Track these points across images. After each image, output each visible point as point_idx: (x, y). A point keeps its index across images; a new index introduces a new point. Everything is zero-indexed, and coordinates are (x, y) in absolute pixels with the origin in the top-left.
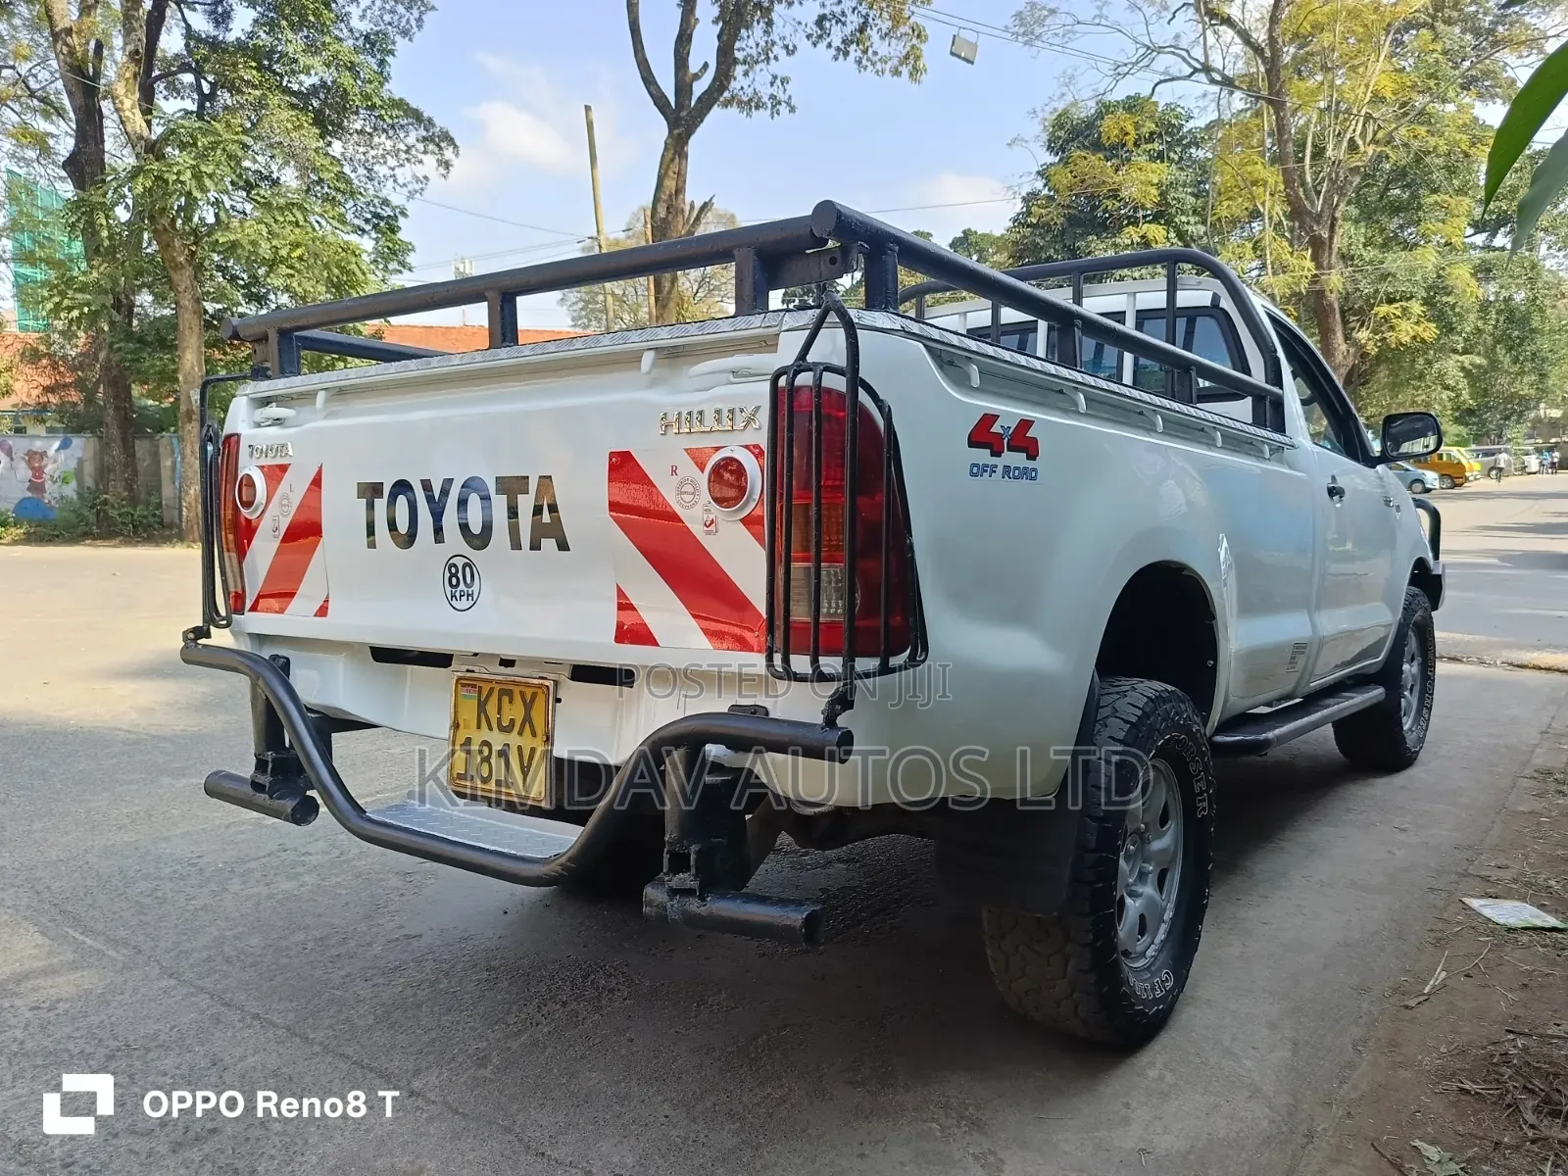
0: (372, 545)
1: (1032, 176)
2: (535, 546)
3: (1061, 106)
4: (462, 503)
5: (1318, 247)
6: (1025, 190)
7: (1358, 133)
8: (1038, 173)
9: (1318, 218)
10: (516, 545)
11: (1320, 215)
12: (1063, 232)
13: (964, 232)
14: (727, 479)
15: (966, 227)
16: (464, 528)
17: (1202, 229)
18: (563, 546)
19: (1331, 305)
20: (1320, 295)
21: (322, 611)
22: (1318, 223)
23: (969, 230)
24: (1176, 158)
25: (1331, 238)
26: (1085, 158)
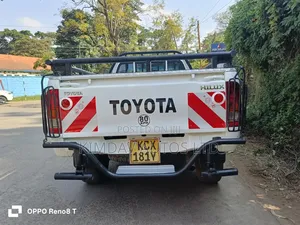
0: (115, 113)
1: (60, 22)
2: (167, 111)
3: (64, 9)
4: (146, 104)
6: (59, 25)
10: (161, 111)
12: (68, 35)
14: (218, 98)
16: (146, 109)
17: (95, 37)
18: (175, 111)
20: (116, 52)
21: (96, 130)
22: (115, 38)
24: (89, 23)
25: (117, 41)
26: (72, 20)
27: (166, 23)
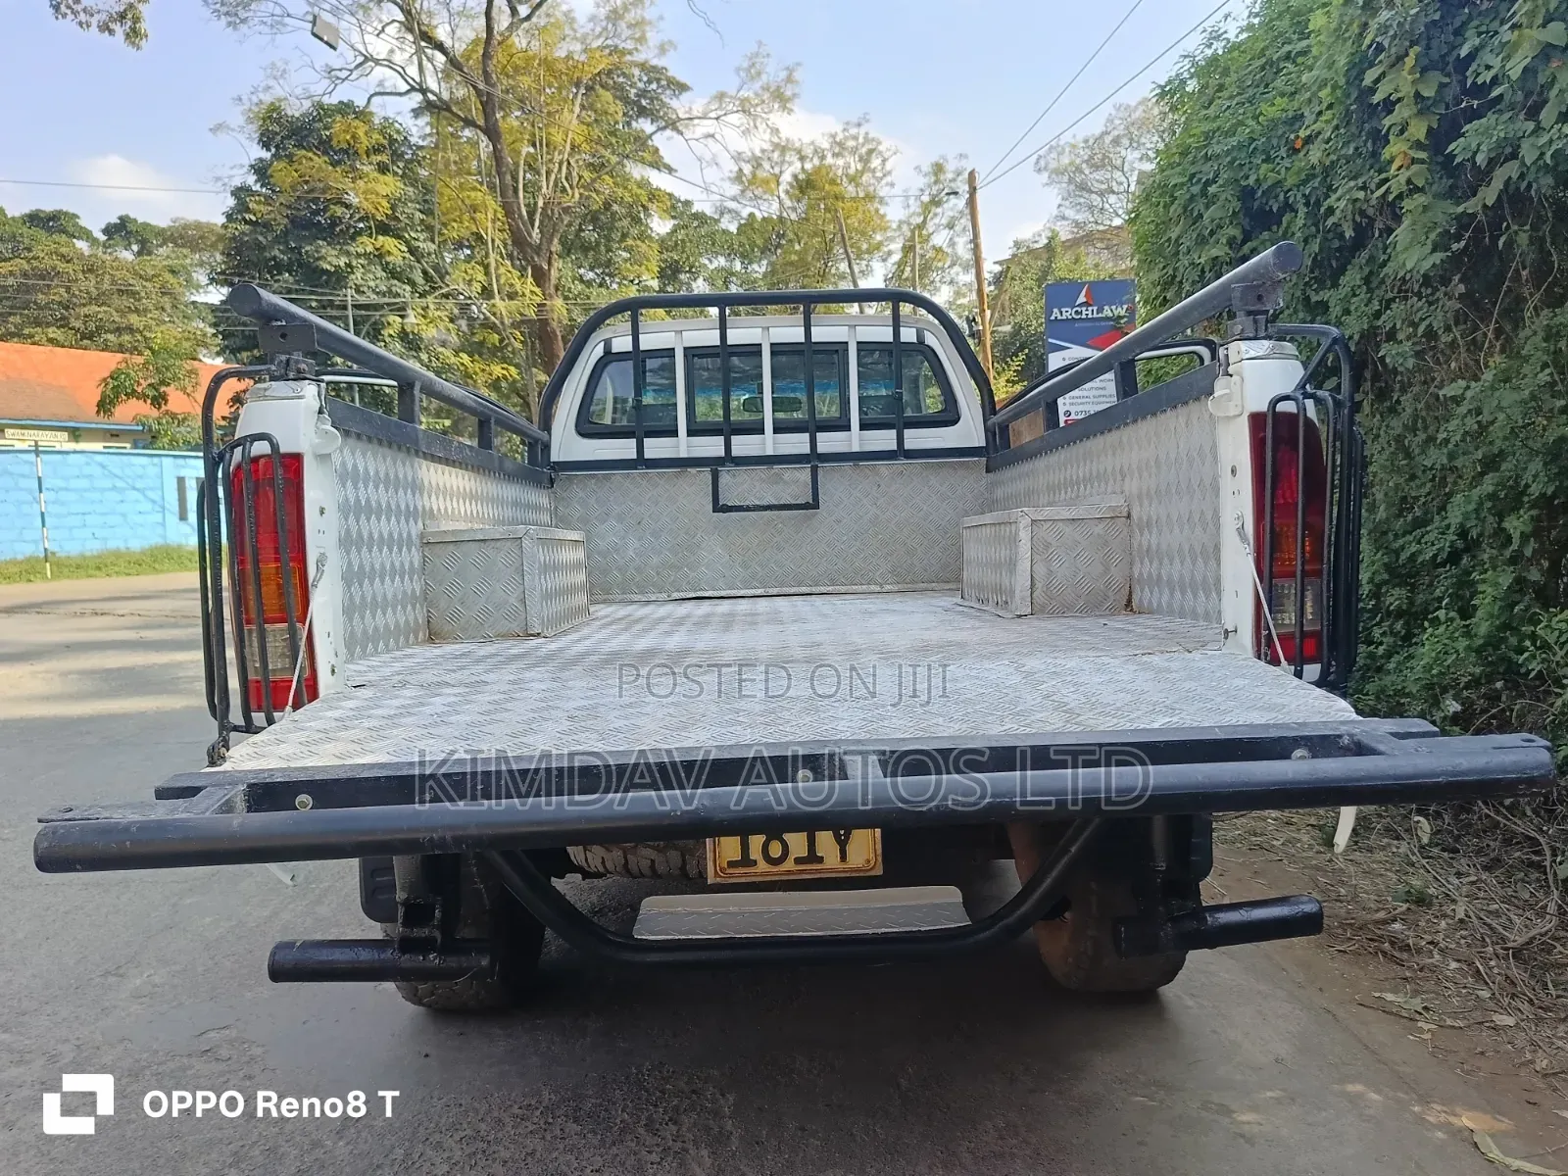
1: (245, 170)
3: (267, 98)
5: (540, 278)
6: (237, 182)
7: (564, 175)
8: (252, 166)
9: (538, 250)
11: (539, 247)
12: (286, 233)
13: (120, 218)
15: (124, 214)
17: (433, 247)
19: (554, 332)
20: (544, 323)
22: (539, 255)
23: (127, 216)
24: (400, 172)
25: (549, 269)
26: (311, 159)
27: (805, 186)
